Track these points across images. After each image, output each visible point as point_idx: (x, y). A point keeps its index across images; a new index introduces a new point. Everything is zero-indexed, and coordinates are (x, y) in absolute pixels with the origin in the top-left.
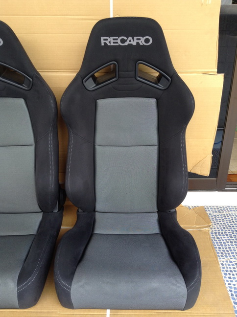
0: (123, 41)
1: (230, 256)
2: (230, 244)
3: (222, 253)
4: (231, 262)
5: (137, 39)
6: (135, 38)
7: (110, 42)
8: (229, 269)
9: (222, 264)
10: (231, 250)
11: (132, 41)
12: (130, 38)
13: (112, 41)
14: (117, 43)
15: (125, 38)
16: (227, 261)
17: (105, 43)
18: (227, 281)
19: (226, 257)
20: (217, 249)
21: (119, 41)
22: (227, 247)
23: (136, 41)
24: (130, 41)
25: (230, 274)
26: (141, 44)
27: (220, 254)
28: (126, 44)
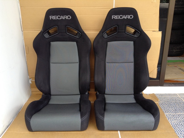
0: (121, 17)
1: (169, 112)
2: (168, 108)
3: (165, 111)
4: (170, 114)
5: (127, 16)
6: (126, 16)
7: (115, 18)
8: (170, 117)
9: (166, 115)
10: (169, 110)
11: (125, 17)
12: (124, 16)
13: (116, 17)
14: (119, 18)
15: (122, 16)
16: (168, 114)
17: (113, 18)
18: (170, 121)
19: (168, 113)
20: (163, 110)
21: (119, 17)
22: (168, 109)
23: (126, 17)
24: (124, 17)
25: (170, 119)
26: (129, 18)
27: (165, 112)
28: (122, 18)
